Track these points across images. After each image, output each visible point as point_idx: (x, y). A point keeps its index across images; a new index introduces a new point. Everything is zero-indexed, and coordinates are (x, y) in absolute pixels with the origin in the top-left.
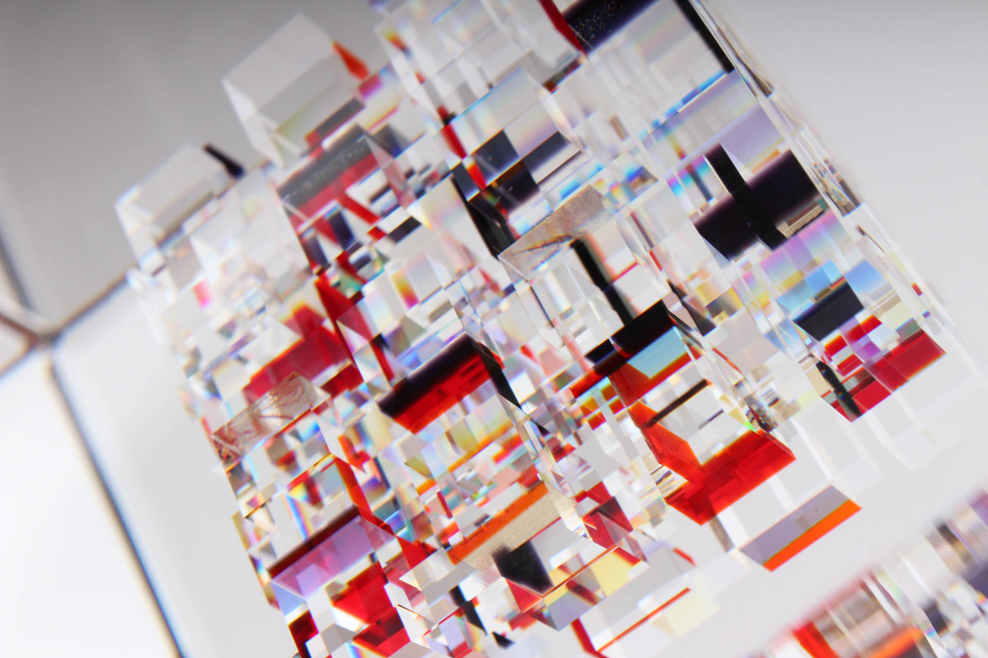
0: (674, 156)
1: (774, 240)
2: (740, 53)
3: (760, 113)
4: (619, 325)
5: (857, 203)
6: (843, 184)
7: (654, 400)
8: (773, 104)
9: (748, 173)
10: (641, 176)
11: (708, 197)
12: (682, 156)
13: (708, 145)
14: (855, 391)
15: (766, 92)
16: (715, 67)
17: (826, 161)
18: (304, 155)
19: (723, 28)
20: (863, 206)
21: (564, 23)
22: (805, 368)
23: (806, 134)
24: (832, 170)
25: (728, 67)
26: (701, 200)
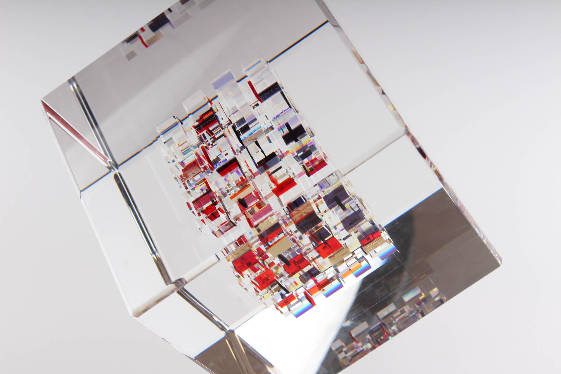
0: (278, 124)
1: (296, 140)
2: (293, 104)
3: (296, 117)
4: (265, 157)
5: (314, 136)
6: (311, 132)
7: (271, 170)
8: (299, 115)
9: (293, 128)
10: (272, 128)
11: (284, 133)
12: (279, 124)
13: (285, 122)
14: (309, 172)
15: (297, 112)
16: (288, 107)
17: (308, 127)
18: (197, 121)
19: (289, 98)
20: (315, 136)
21: (258, 96)
22: (301, 166)
23: (305, 121)
24: (309, 129)
25: (290, 107)
26: (283, 133)
